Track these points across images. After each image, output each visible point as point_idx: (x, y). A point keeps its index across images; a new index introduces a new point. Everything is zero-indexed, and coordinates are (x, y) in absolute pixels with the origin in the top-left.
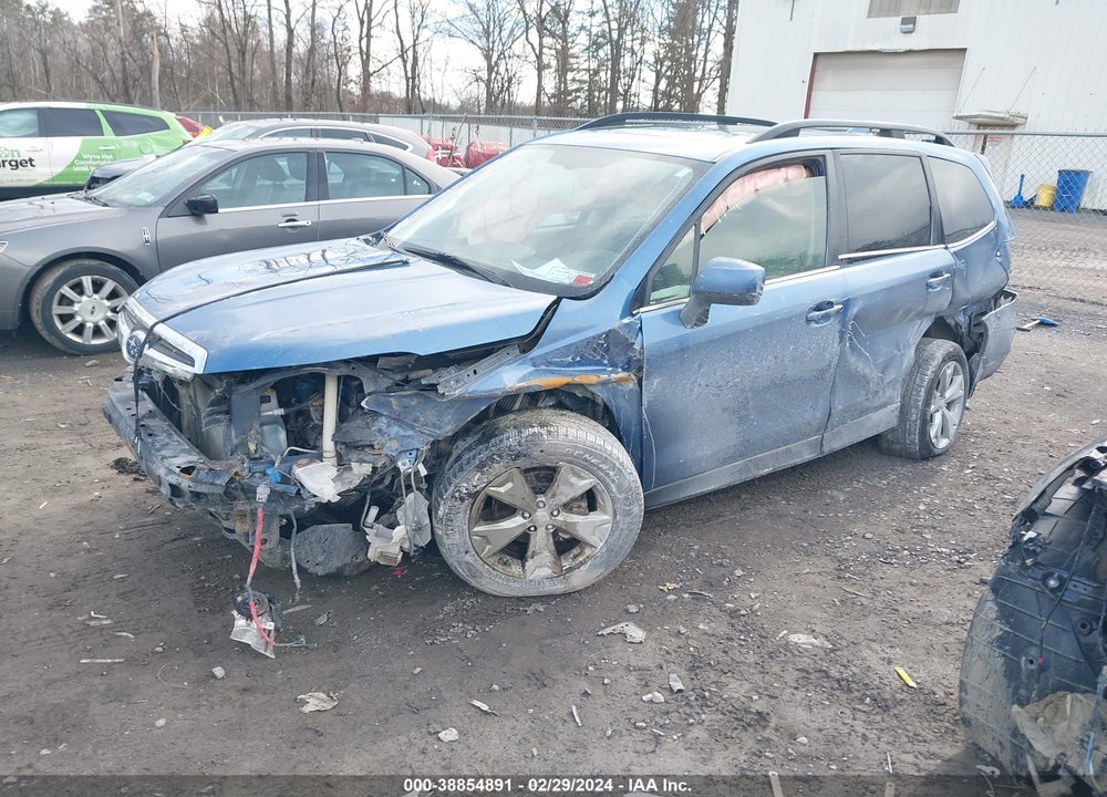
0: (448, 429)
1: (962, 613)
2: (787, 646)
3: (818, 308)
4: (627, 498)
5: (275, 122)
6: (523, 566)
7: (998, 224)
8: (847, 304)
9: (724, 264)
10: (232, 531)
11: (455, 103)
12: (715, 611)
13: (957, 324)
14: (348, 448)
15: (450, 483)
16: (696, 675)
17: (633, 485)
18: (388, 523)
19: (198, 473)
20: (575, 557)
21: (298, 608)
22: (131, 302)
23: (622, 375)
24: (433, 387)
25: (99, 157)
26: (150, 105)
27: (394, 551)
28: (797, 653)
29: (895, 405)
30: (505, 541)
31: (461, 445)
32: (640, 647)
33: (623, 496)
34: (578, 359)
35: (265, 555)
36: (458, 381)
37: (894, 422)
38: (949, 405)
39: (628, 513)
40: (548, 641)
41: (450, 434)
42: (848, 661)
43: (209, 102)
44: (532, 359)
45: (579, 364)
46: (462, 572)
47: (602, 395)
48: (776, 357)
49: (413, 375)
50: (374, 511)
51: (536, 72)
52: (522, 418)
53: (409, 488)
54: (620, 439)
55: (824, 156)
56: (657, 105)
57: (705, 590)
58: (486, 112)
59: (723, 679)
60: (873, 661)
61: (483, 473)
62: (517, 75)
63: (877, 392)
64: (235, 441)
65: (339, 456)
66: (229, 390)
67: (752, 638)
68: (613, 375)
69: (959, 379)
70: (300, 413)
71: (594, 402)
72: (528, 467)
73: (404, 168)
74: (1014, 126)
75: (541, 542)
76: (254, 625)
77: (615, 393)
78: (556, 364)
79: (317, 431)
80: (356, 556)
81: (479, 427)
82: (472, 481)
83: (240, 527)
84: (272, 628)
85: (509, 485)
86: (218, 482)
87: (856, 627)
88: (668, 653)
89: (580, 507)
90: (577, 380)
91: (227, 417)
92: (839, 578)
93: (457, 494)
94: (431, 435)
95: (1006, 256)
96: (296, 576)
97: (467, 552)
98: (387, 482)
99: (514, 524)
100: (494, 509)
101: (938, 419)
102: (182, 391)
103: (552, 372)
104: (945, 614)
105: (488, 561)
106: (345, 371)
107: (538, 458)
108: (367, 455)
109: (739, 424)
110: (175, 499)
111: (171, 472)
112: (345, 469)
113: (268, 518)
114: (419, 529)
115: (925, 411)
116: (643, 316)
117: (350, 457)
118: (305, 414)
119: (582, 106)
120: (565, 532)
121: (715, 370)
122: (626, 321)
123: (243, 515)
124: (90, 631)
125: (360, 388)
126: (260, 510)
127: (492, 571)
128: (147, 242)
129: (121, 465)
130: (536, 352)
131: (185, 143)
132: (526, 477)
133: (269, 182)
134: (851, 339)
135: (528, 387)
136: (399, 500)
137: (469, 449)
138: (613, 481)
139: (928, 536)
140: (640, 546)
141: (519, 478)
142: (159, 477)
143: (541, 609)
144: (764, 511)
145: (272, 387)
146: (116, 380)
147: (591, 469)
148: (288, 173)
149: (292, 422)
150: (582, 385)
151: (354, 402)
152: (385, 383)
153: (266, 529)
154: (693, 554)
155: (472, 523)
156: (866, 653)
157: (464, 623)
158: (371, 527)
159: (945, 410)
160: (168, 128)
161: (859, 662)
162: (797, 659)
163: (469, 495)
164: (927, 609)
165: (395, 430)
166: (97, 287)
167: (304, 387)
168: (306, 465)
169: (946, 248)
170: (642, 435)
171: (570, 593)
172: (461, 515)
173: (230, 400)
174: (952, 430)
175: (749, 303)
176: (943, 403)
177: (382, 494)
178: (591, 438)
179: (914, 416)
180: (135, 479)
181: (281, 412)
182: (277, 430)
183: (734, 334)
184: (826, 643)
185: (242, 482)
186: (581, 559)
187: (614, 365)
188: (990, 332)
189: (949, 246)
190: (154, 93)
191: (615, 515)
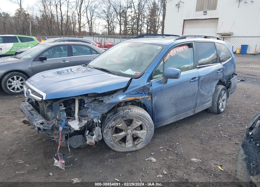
0: (106, 111)
1: (232, 151)
2: (191, 162)
3: (193, 79)
4: (150, 126)
5: (59, 38)
6: (125, 144)
7: (232, 58)
8: (199, 77)
9: (171, 69)
10: (53, 138)
11: (101, 33)
12: (173, 153)
13: (224, 81)
14: (81, 117)
15: (107, 124)
16: (170, 170)
17: (151, 123)
18: (91, 134)
19: (45, 124)
20: (138, 141)
21: (70, 157)
22: (27, 82)
23: (148, 96)
24: (102, 101)
25: (17, 47)
26: (29, 35)
27: (93, 141)
28: (193, 163)
29: (211, 101)
30: (121, 138)
31: (109, 115)
32: (155, 163)
33: (149, 126)
34: (137, 93)
35: (62, 144)
36: (108, 99)
37: (211, 105)
38: (223, 101)
39: (151, 130)
40: (133, 163)
41: (106, 112)
42: (206, 165)
43: (43, 34)
44: (126, 93)
45: (137, 94)
46: (110, 146)
47: (143, 102)
48: (183, 91)
49: (97, 98)
50: (88, 132)
51: (119, 26)
52: (124, 108)
53: (96, 126)
54: (147, 112)
55: (192, 43)
56: (148, 33)
57: (170, 148)
58: (108, 35)
59: (176, 170)
60: (213, 165)
61: (115, 122)
62: (115, 26)
63: (207, 98)
64: (53, 116)
65: (79, 119)
66: (52, 103)
67: (182, 160)
68: (145, 97)
69: (225, 94)
70: (69, 108)
71: (141, 103)
72: (126, 120)
73: (91, 48)
74: (230, 35)
75: (129, 138)
76: (59, 162)
77: (146, 101)
78: (131, 94)
79: (74, 112)
80: (84, 143)
81: (113, 110)
82: (112, 124)
83: (55, 137)
84: (64, 162)
85: (121, 124)
86: (50, 126)
87: (207, 156)
88: (162, 164)
89: (139, 129)
90: (137, 98)
91: (51, 110)
92: (201, 144)
93: (109, 127)
94: (102, 113)
95: (235, 65)
96: (69, 149)
97: (111, 141)
98: (91, 124)
99: (123, 134)
100: (118, 130)
101: (221, 104)
102: (40, 104)
103: (131, 96)
104: (228, 152)
105: (117, 143)
106: (80, 98)
107: (128, 117)
108: (86, 118)
109: (175, 107)
110: (39, 131)
111: (38, 124)
112: (81, 122)
113: (62, 135)
114: (99, 136)
115: (218, 102)
116: (152, 82)
117: (82, 119)
118: (71, 109)
119: (130, 33)
120: (135, 135)
121: (169, 94)
122: (148, 83)
123: (56, 134)
124: (18, 165)
125: (84, 102)
126: (60, 133)
127: (118, 146)
128: (30, 67)
129: (25, 122)
130: (127, 92)
131: (38, 44)
132: (125, 122)
133: (59, 52)
134: (200, 86)
135: (125, 100)
136: (94, 128)
137: (111, 116)
138: (147, 123)
139: (222, 133)
140: (154, 138)
141: (124, 122)
142: (35, 125)
143: (130, 155)
144: (182, 128)
145: (62, 102)
146: (23, 101)
147: (141, 120)
148: (63, 50)
149: (67, 111)
150: (138, 99)
151: (83, 105)
152: (90, 100)
153: (62, 137)
154: (166, 139)
155: (113, 134)
156: (210, 162)
157: (111, 159)
158: (87, 136)
159: (222, 102)
160: (34, 40)
161: (209, 165)
162: (194, 165)
163: (112, 127)
164: (224, 151)
165: (93, 112)
166: (18, 78)
167: (70, 102)
168: (71, 121)
169: (221, 64)
170: (153, 111)
171: (137, 150)
172: (110, 132)
173: (52, 106)
174: (224, 106)
175: (177, 78)
176: (222, 100)
177: (90, 127)
178: (141, 112)
179: (215, 104)
180: (28, 125)
181: (65, 108)
182: (64, 113)
183: (173, 86)
184: (200, 160)
185: (56, 126)
186: (139, 142)
187: (145, 94)
188: (232, 83)
189: (222, 63)
190: (30, 32)
191: (147, 131)
